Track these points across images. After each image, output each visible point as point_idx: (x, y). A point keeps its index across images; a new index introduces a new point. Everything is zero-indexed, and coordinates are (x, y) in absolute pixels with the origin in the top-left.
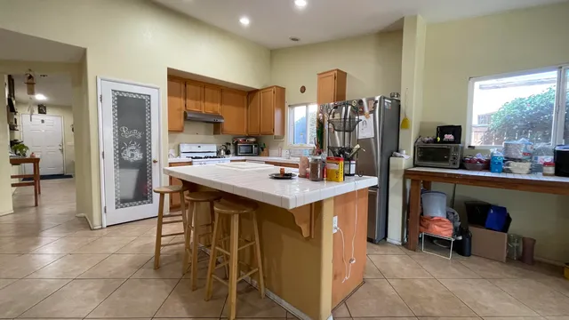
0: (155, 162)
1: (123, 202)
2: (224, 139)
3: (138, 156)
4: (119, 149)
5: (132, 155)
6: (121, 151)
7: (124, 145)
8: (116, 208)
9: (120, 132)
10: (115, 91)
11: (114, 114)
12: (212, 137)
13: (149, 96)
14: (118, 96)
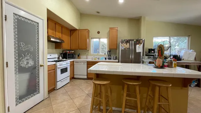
0: (41, 66)
1: (21, 98)
2: (60, 51)
3: (31, 63)
4: (19, 59)
5: (28, 63)
6: (20, 61)
7: (22, 56)
8: (17, 105)
9: (19, 46)
10: (16, 15)
11: (14, 32)
12: (54, 50)
13: (38, 23)
14: (17, 19)
